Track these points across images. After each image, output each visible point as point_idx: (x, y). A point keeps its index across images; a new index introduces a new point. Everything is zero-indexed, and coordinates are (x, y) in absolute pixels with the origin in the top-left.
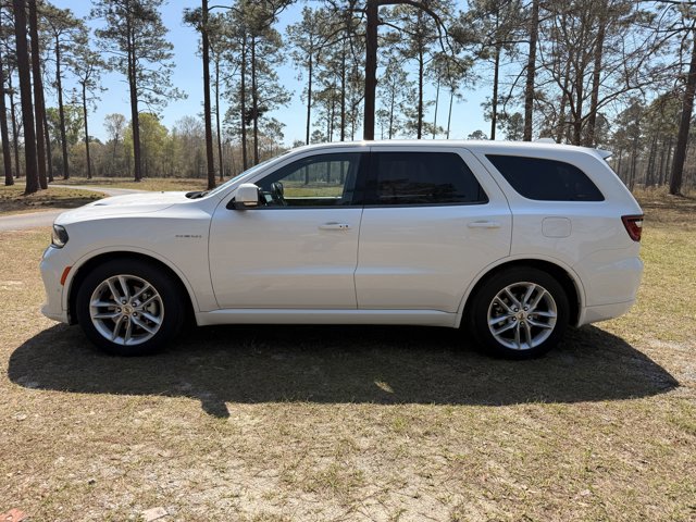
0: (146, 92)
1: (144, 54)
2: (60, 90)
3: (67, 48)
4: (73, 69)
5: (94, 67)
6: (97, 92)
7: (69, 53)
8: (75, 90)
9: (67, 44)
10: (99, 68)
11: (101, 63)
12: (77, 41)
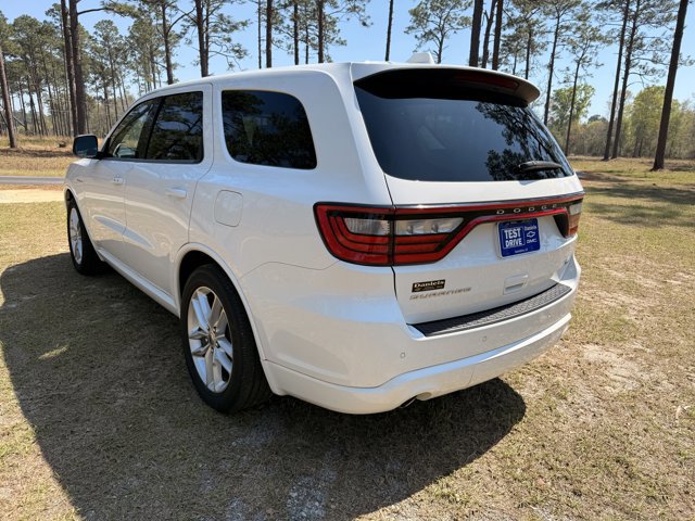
0: (642, 63)
1: (648, 20)
2: (552, 70)
3: (568, 28)
4: (570, 47)
5: (592, 43)
6: (591, 69)
7: (569, 33)
8: (568, 69)
9: (568, 24)
10: (597, 43)
11: (600, 38)
12: (579, 19)
